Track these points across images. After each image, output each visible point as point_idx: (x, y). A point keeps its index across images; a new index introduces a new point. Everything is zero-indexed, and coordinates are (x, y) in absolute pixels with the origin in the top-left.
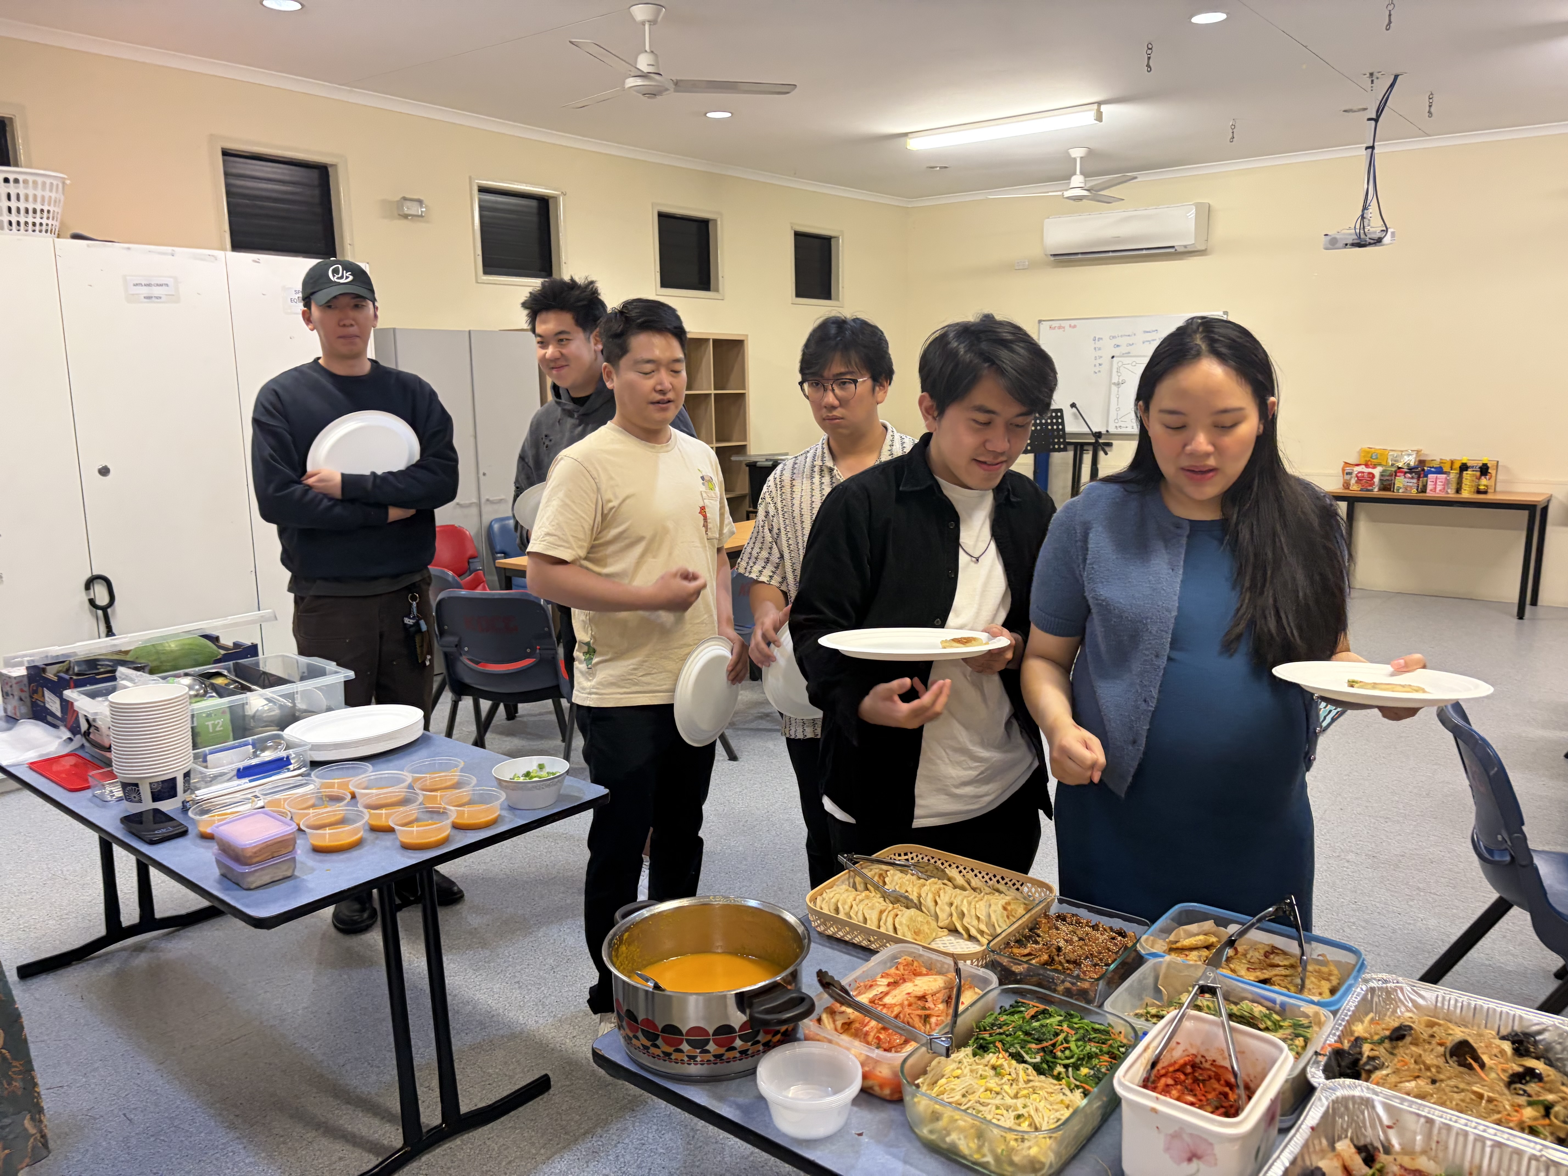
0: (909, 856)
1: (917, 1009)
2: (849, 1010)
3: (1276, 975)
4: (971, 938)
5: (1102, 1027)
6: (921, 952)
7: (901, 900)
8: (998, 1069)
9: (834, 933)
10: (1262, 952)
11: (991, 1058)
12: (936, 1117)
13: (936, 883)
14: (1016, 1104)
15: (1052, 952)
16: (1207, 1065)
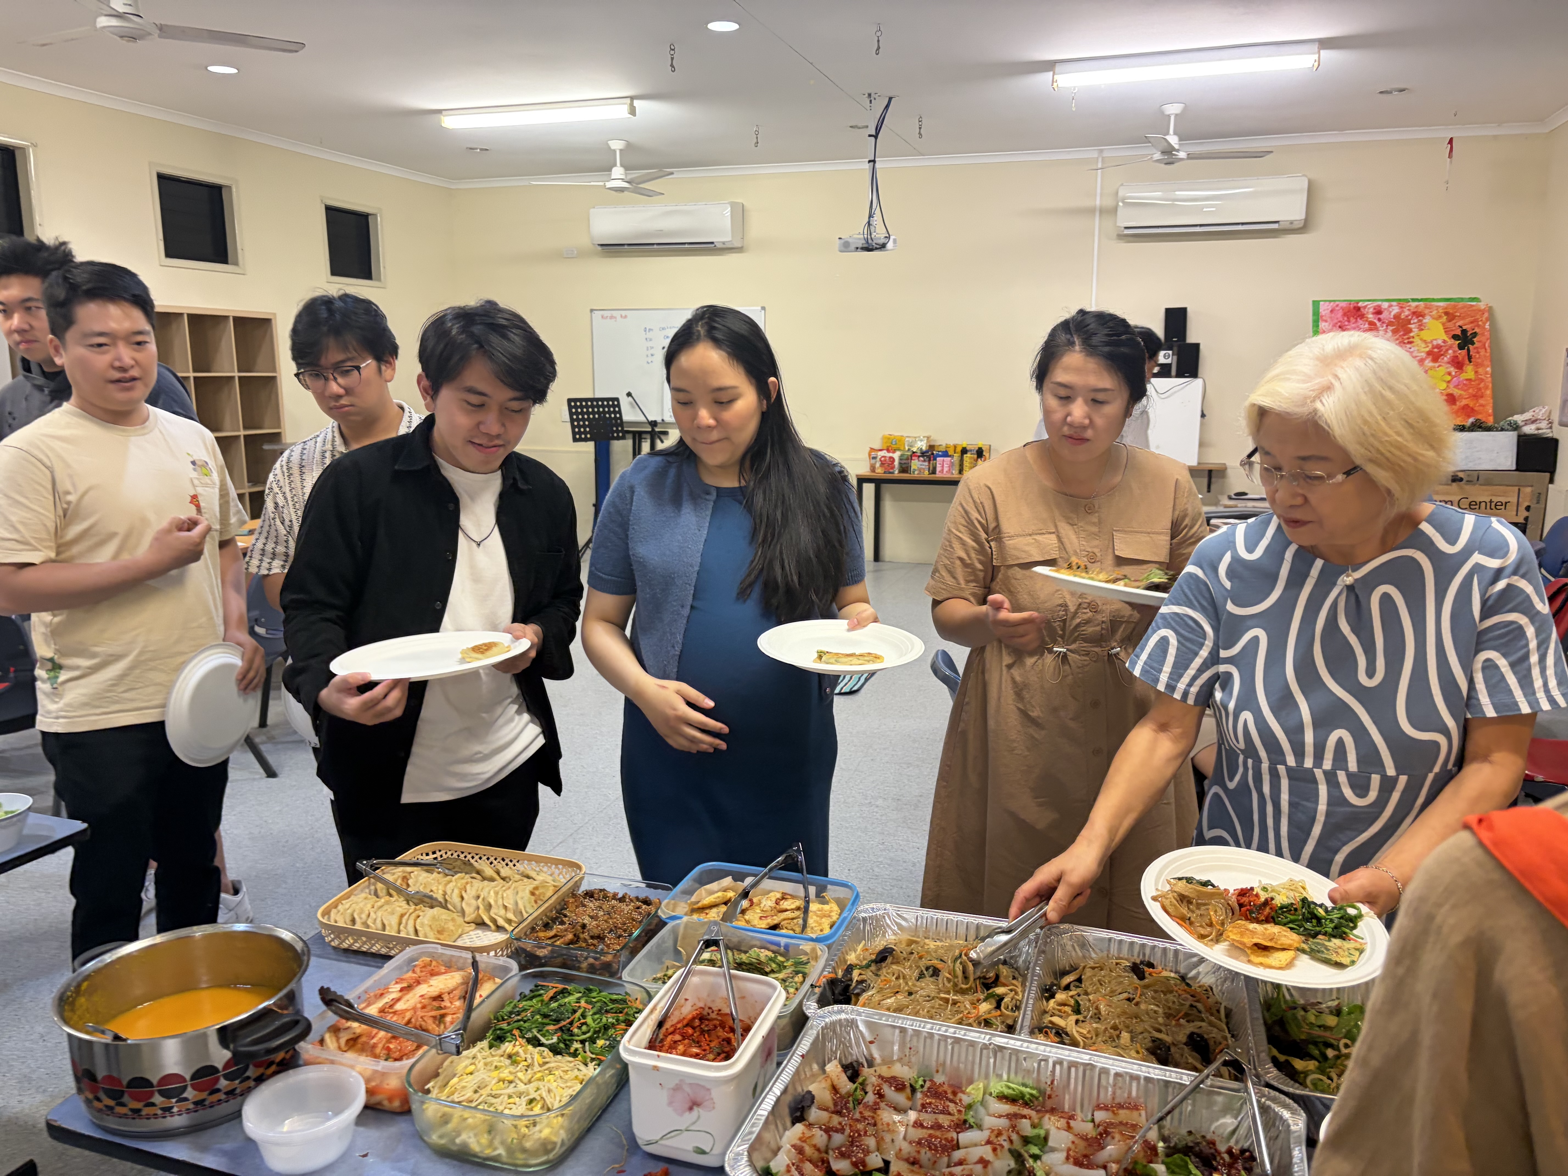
0: (438, 854)
1: (432, 1010)
2: (355, 1025)
3: (784, 920)
4: (499, 928)
5: (620, 997)
6: (440, 951)
7: (427, 900)
8: (514, 1057)
9: (350, 946)
10: (774, 899)
11: (508, 1047)
12: (445, 1119)
13: (463, 878)
14: (528, 1090)
15: (576, 930)
16: (713, 1016)
